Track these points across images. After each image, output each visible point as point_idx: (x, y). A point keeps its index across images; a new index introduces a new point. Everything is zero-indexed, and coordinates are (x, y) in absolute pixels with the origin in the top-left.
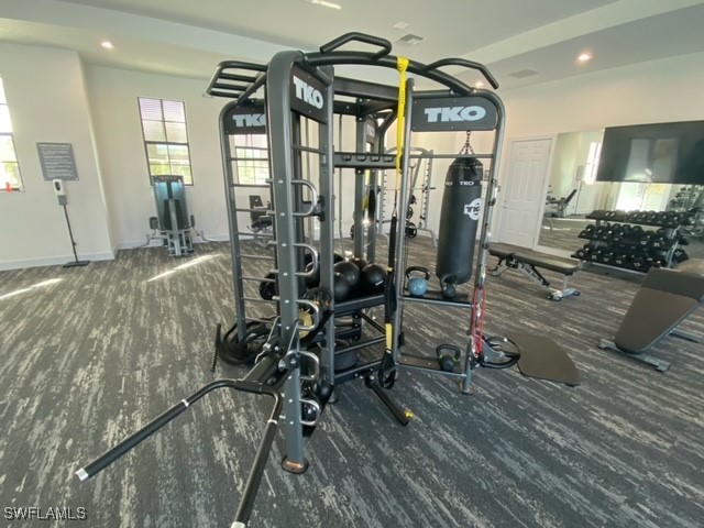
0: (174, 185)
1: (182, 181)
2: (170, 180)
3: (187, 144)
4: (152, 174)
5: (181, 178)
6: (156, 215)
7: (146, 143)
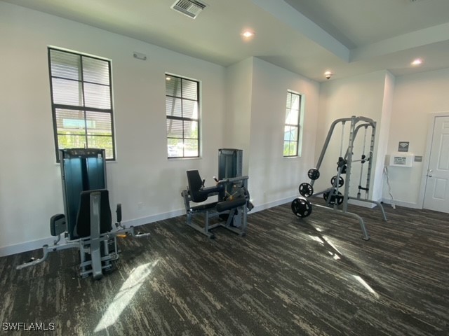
0: (91, 162)
1: (103, 156)
2: (85, 154)
3: (110, 111)
4: (61, 147)
5: (102, 152)
6: (62, 211)
7: (54, 106)
